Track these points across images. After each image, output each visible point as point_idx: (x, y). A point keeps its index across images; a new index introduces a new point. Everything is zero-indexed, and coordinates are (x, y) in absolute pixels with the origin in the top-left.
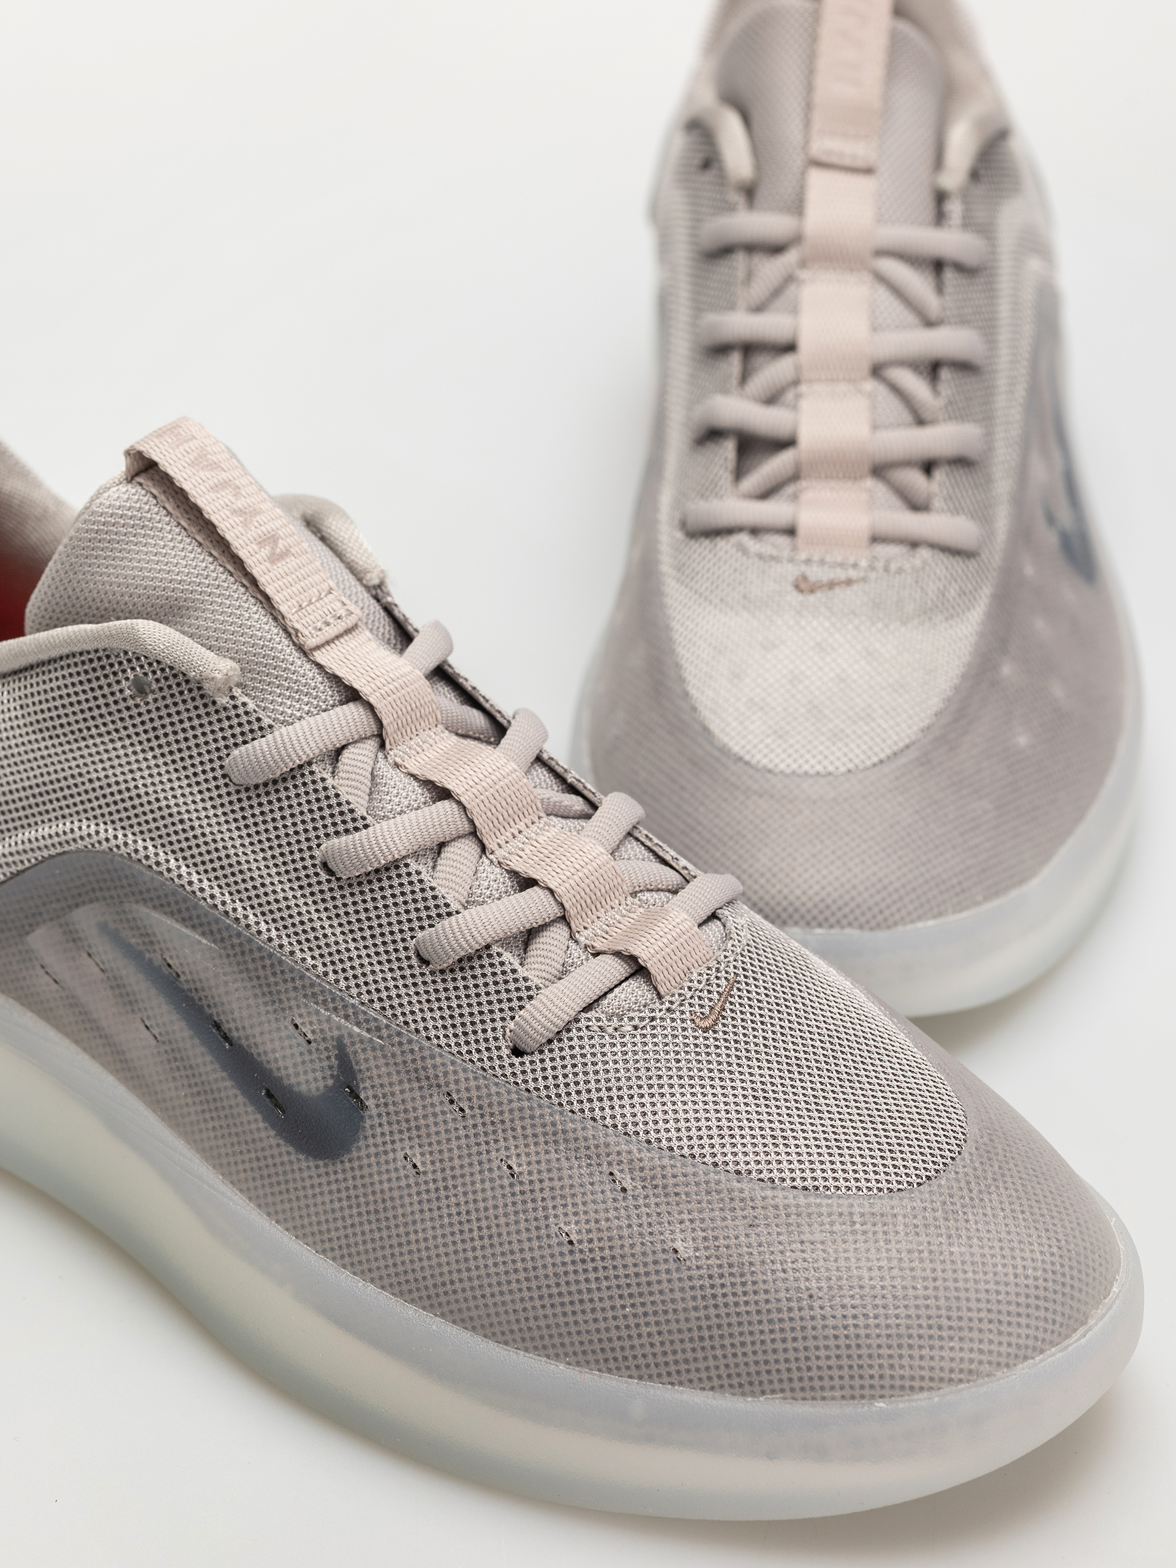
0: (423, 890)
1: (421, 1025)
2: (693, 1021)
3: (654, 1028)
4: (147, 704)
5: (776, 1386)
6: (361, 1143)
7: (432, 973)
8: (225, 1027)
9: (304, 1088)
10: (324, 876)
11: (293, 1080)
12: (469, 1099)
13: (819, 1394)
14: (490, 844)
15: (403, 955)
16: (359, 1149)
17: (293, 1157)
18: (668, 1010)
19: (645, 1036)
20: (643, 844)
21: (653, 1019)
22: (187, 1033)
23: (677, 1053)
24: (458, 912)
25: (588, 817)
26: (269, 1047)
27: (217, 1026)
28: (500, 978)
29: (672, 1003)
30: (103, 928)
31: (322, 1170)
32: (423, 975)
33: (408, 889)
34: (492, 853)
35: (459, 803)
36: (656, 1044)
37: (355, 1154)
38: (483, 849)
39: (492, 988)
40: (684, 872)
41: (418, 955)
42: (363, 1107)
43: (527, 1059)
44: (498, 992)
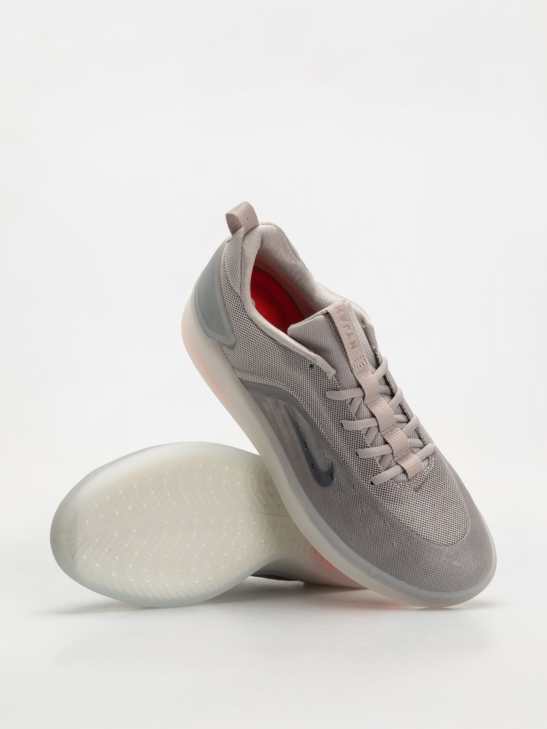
0: (362, 439)
1: (352, 468)
2: (414, 488)
3: (404, 488)
4: (312, 371)
5: (405, 580)
6: (330, 487)
7: (358, 458)
8: (307, 444)
9: (321, 468)
10: (340, 426)
11: (319, 465)
12: (358, 490)
13: (414, 585)
14: (381, 430)
15: (353, 451)
16: (329, 488)
17: (314, 481)
18: (409, 484)
19: (402, 490)
20: (417, 432)
21: (405, 486)
22: (298, 440)
23: (408, 496)
24: (369, 447)
25: (407, 422)
26: (316, 455)
27: (305, 443)
28: (373, 465)
29: (410, 483)
30: (285, 407)
31: (319, 488)
32: (356, 457)
33: (359, 437)
34: (381, 432)
35: (377, 420)
36: (404, 492)
37: (328, 488)
38: (379, 430)
39: (371, 467)
40: (424, 442)
41: (356, 452)
42: (333, 479)
43: (373, 486)
44: (372, 468)
